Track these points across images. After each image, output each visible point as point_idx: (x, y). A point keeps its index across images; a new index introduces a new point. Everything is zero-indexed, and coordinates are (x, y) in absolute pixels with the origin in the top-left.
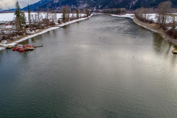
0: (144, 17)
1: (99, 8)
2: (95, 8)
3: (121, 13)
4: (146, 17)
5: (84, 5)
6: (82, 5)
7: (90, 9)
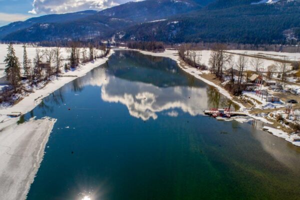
0: (193, 60)
1: (119, 39)
2: (113, 40)
3: (157, 49)
4: (196, 60)
5: (94, 33)
6: (91, 34)
7: (105, 40)
